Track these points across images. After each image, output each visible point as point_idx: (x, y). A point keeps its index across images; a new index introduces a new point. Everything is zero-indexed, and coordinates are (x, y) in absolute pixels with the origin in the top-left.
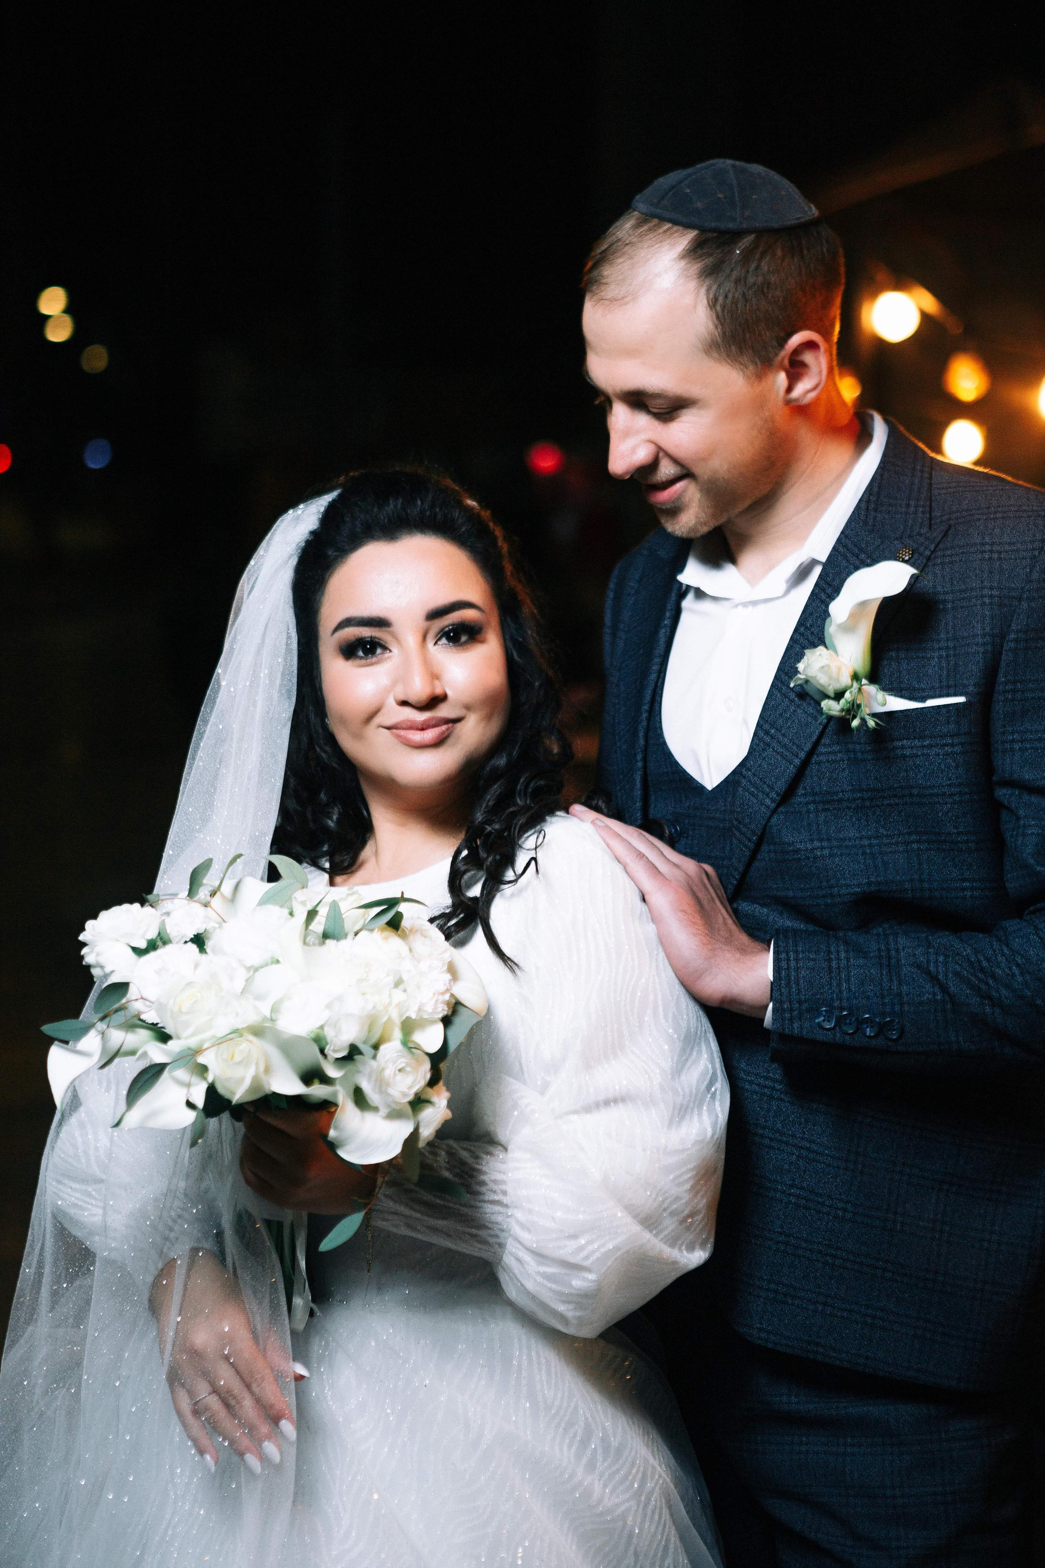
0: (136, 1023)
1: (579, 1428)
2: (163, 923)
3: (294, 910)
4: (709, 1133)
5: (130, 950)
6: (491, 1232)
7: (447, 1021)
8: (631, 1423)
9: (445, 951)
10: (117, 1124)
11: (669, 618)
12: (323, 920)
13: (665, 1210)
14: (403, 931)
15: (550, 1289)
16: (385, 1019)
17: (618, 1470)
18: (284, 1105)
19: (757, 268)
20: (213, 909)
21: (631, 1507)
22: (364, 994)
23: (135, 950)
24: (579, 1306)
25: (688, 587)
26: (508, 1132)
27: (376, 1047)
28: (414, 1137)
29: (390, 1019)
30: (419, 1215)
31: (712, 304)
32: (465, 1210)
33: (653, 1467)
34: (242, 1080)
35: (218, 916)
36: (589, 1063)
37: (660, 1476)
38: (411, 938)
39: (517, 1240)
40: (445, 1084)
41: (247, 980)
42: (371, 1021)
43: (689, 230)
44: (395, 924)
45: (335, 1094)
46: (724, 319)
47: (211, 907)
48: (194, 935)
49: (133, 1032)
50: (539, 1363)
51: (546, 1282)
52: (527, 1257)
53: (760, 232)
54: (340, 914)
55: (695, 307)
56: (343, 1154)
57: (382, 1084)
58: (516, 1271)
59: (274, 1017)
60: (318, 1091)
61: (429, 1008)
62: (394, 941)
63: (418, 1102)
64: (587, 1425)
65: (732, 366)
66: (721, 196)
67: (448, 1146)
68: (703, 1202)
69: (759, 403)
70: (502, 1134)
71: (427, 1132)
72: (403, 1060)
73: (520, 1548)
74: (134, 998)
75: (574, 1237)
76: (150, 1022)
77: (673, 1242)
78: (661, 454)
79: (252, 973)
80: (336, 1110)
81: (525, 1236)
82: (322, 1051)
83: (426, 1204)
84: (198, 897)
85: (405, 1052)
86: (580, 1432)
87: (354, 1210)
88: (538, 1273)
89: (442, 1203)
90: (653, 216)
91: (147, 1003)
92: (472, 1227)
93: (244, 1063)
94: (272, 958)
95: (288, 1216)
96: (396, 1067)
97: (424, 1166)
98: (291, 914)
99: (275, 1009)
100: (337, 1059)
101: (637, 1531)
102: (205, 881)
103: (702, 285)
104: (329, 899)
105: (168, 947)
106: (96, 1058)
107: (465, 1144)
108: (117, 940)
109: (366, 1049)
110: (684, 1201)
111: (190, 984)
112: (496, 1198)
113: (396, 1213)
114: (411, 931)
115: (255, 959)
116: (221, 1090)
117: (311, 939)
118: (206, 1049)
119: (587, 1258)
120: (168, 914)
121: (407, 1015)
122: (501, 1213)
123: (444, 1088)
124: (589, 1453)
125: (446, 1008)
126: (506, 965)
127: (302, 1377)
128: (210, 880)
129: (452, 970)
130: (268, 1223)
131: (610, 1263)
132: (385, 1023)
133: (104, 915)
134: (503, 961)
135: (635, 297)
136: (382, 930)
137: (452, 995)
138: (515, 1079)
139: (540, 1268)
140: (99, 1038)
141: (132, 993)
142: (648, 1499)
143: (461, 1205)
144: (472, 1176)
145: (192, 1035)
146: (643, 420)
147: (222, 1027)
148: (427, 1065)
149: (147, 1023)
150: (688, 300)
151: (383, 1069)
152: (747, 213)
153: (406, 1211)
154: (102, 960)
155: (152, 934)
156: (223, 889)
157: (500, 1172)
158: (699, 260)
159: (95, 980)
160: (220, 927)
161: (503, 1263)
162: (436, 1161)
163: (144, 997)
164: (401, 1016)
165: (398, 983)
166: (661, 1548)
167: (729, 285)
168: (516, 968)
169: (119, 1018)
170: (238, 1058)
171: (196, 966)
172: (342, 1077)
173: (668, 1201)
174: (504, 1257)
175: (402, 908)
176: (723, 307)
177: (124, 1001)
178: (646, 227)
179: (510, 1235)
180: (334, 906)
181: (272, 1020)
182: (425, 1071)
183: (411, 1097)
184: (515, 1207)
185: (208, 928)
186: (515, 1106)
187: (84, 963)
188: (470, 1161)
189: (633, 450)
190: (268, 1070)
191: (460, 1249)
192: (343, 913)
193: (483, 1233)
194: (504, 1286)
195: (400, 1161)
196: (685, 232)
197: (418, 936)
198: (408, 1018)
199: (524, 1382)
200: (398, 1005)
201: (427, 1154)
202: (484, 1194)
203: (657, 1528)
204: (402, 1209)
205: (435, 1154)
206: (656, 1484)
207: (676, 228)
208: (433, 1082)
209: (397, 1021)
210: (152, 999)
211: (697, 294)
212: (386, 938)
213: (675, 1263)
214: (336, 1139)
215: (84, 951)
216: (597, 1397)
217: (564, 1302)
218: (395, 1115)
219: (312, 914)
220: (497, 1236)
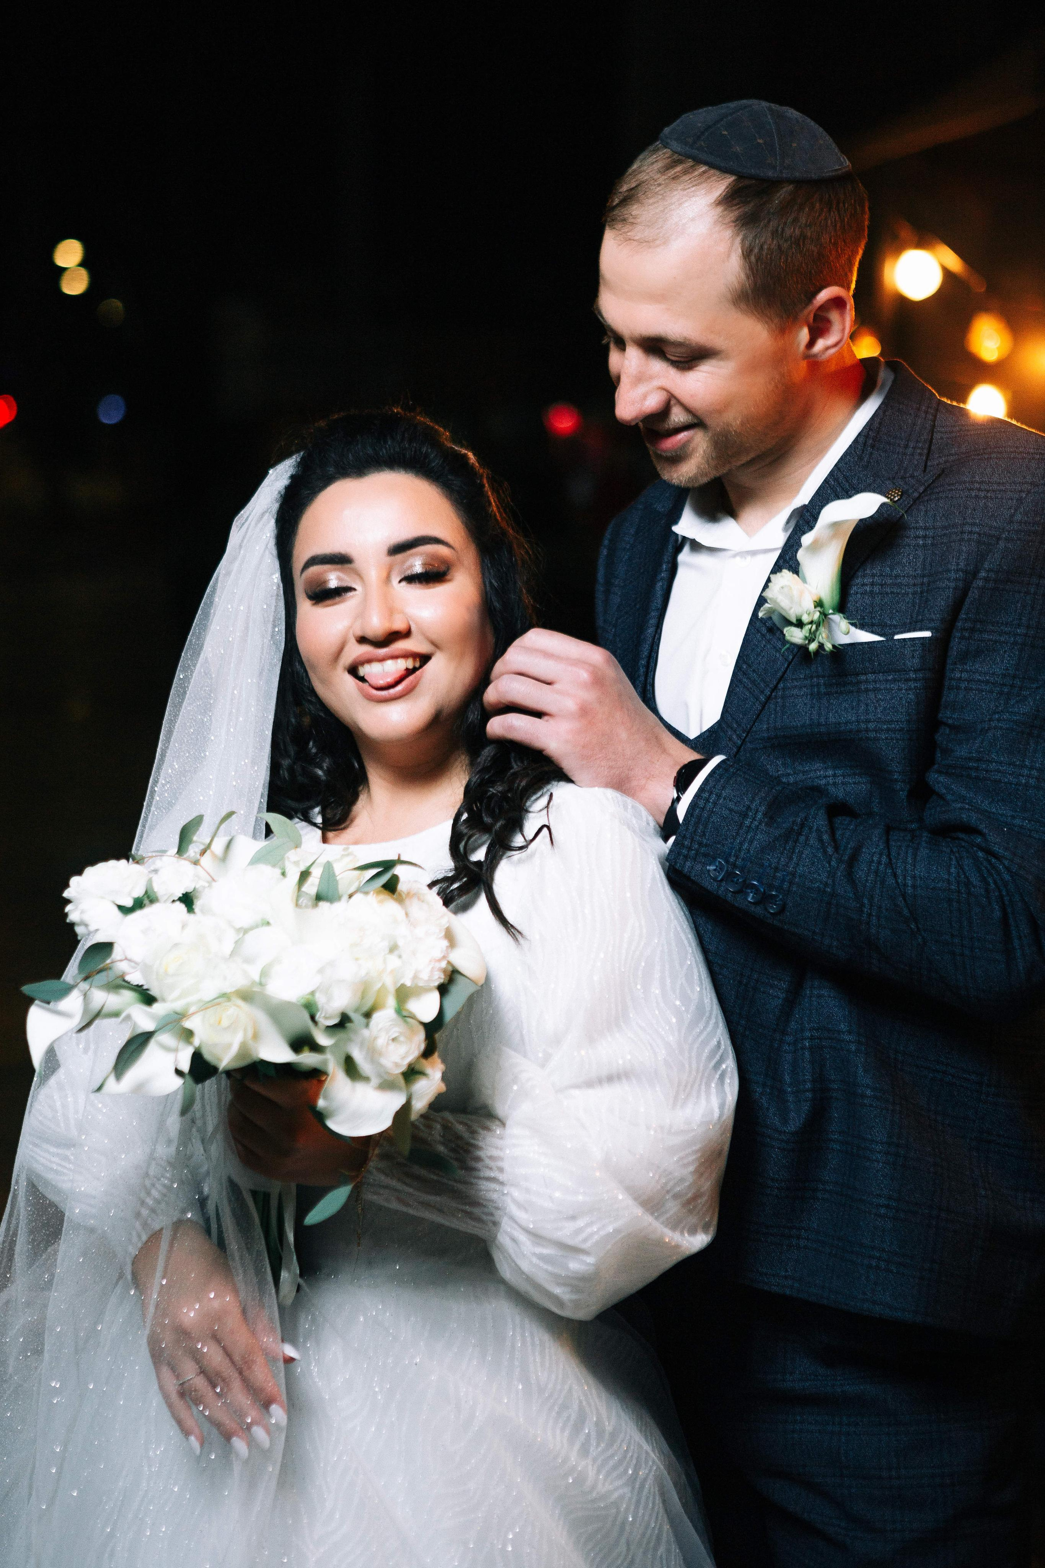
0: (120, 984)
1: (574, 1414)
2: (150, 882)
3: (287, 871)
4: (716, 1114)
5: (116, 909)
6: (486, 1210)
7: (443, 989)
8: (625, 1407)
9: (442, 917)
10: (99, 1089)
11: (666, 571)
12: (317, 881)
13: (668, 1192)
14: (400, 895)
15: (546, 1271)
16: (379, 985)
17: (612, 1456)
18: (272, 1073)
19: (796, 220)
20: (202, 868)
21: (624, 1494)
22: (357, 959)
23: (121, 908)
24: (576, 1289)
25: (684, 538)
26: (506, 1107)
27: (368, 1015)
28: (406, 1109)
29: (383, 986)
30: (411, 1190)
31: (747, 254)
32: (460, 1186)
33: (647, 1453)
34: (229, 1046)
35: (206, 874)
36: (591, 1036)
37: (654, 1462)
38: (407, 902)
39: (512, 1218)
40: (439, 1056)
41: (236, 942)
42: (364, 987)
43: (727, 175)
44: (391, 887)
45: (325, 1062)
46: (757, 270)
47: (200, 865)
48: (183, 894)
49: (117, 993)
50: (533, 1344)
51: (542, 1264)
52: (522, 1237)
53: (799, 183)
54: (334, 875)
55: (729, 256)
56: (332, 1125)
57: (373, 1054)
58: (511, 1251)
59: (263, 981)
60: (307, 1059)
61: (424, 976)
62: (390, 905)
63: (412, 1073)
64: (581, 1409)
65: (758, 318)
66: (761, 141)
67: (443, 1118)
68: (708, 1185)
69: (779, 358)
70: (500, 1109)
71: (420, 1105)
72: (397, 1029)
73: (510, 1533)
74: (118, 958)
75: (573, 1218)
76: (135, 983)
77: (675, 1225)
78: (672, 402)
79: (241, 935)
80: (326, 1078)
81: (521, 1216)
82: (313, 1018)
83: (418, 1178)
84: (187, 854)
85: (399, 1021)
86: (574, 1417)
87: (345, 1183)
88: (534, 1254)
89: (435, 1178)
90: (689, 157)
91: (133, 964)
92: (465, 1204)
93: (231, 1028)
94: (262, 920)
95: (275, 1187)
96: (389, 1037)
97: (415, 1138)
98: (283, 874)
99: (264, 973)
100: (328, 1027)
101: (631, 1519)
102: (195, 838)
103: (738, 235)
104: (323, 860)
105: (155, 907)
106: (76, 1021)
107: (463, 1117)
108: (102, 898)
109: (357, 1018)
110: (687, 1184)
111: (176, 945)
112: (492, 1175)
113: (386, 1187)
114: (408, 894)
115: (245, 921)
116: (207, 1056)
117: (303, 901)
118: (193, 1014)
119: (585, 1240)
120: (156, 871)
121: (402, 982)
122: (496, 1191)
123: (439, 1061)
124: (582, 1438)
125: (443, 976)
126: (509, 933)
127: (292, 1360)
128: (201, 837)
129: (449, 936)
130: (254, 1193)
131: (609, 1247)
132: (380, 989)
133: (89, 871)
134: (506, 928)
135: (666, 242)
136: (378, 893)
137: (449, 963)
138: (515, 1050)
139: (536, 1249)
140: (81, 998)
141: (117, 953)
142: (642, 1487)
143: (455, 1181)
144: (467, 1152)
145: (179, 998)
146: (657, 366)
147: (210, 990)
148: (421, 1035)
149: (132, 985)
150: (722, 248)
151: (376, 1038)
152: (787, 161)
153: (399, 1186)
154: (86, 918)
155: (139, 892)
156: (213, 847)
157: (497, 1148)
158: (734, 208)
159: (79, 938)
160: (210, 886)
161: (497, 1242)
162: (430, 1134)
163: (129, 957)
164: (395, 983)
165: (393, 949)
166: (654, 1538)
167: (766, 237)
168: (520, 936)
169: (101, 978)
170: (225, 1023)
171: (184, 927)
172: (333, 1044)
173: (671, 1184)
174: (498, 1235)
175: (398, 870)
176: (759, 259)
177: (108, 961)
178: (679, 169)
179: (505, 1213)
180: (328, 868)
181: (261, 984)
182: (419, 1041)
183: (404, 1068)
184: (512, 1185)
185: (197, 887)
186: (515, 1080)
187: (68, 921)
188: (466, 1135)
189: (645, 397)
190: (256, 1036)
191: (453, 1226)
192: (337, 875)
193: (476, 1211)
194: (498, 1266)
195: (391, 1133)
196: (723, 176)
197: (415, 901)
198: (403, 985)
199: (517, 1363)
200: (392, 971)
201: (422, 1127)
202: (479, 1170)
203: (650, 1515)
204: (394, 1183)
205: (429, 1127)
206: (650, 1471)
207: (712, 171)
208: (427, 1053)
209: (392, 989)
210: (137, 958)
211: (732, 244)
212: (381, 902)
213: (677, 1246)
214: (325, 1108)
215: (68, 908)
216: (591, 1380)
217: (559, 1284)
218: (387, 1085)
219: (305, 875)
220: (492, 1214)
